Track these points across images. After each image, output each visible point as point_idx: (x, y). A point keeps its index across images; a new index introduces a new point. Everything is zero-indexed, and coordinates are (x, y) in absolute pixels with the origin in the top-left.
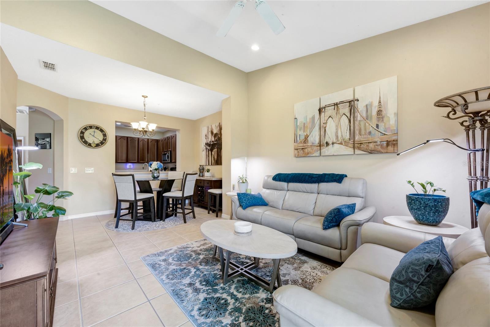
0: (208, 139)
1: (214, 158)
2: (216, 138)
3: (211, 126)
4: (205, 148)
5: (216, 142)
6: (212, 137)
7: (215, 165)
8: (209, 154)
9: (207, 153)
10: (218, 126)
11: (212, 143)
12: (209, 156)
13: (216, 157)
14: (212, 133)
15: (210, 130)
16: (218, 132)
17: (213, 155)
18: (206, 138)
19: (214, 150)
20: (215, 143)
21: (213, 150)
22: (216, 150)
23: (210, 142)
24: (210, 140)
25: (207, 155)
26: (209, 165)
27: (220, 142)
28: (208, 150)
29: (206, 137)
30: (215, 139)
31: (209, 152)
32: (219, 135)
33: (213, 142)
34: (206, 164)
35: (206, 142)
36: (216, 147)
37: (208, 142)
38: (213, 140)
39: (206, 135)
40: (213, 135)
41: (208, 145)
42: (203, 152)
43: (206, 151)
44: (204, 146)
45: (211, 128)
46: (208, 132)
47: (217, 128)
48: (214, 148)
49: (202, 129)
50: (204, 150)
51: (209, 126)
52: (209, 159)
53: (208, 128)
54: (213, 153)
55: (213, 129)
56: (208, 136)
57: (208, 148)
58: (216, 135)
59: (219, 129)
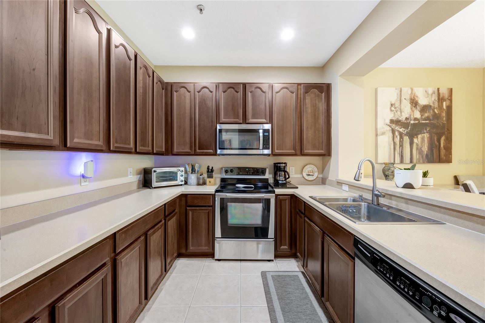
0: (401, 112)
1: (420, 151)
2: (426, 115)
3: (412, 90)
4: (389, 128)
5: (427, 121)
6: (413, 111)
7: (424, 163)
9: (397, 140)
10: (434, 93)
11: (412, 122)
12: (401, 146)
13: (425, 149)
14: (414, 103)
15: (406, 96)
16: (432, 104)
17: (417, 145)
18: (391, 110)
19: (420, 136)
20: (423, 123)
21: (417, 135)
22: (426, 136)
23: (407, 119)
24: (405, 115)
25: (398, 143)
26: (402, 162)
27: (438, 122)
28: (401, 134)
29: (393, 108)
30: (422, 116)
32: (436, 110)
33: (415, 119)
34: (391, 161)
35: (394, 118)
36: (426, 129)
37: (400, 119)
38: (415, 117)
39: (394, 104)
40: (417, 108)
41: (401, 125)
42: (380, 138)
43: (391, 134)
44: (387, 124)
45: (412, 93)
46: (399, 99)
47: (430, 96)
48: (421, 131)
49: (376, 90)
50: (383, 134)
51: (403, 89)
52: (402, 152)
53: (401, 91)
54: (415, 140)
55: (417, 97)
56: (401, 107)
57: (401, 130)
58: (424, 109)
59: (437, 99)
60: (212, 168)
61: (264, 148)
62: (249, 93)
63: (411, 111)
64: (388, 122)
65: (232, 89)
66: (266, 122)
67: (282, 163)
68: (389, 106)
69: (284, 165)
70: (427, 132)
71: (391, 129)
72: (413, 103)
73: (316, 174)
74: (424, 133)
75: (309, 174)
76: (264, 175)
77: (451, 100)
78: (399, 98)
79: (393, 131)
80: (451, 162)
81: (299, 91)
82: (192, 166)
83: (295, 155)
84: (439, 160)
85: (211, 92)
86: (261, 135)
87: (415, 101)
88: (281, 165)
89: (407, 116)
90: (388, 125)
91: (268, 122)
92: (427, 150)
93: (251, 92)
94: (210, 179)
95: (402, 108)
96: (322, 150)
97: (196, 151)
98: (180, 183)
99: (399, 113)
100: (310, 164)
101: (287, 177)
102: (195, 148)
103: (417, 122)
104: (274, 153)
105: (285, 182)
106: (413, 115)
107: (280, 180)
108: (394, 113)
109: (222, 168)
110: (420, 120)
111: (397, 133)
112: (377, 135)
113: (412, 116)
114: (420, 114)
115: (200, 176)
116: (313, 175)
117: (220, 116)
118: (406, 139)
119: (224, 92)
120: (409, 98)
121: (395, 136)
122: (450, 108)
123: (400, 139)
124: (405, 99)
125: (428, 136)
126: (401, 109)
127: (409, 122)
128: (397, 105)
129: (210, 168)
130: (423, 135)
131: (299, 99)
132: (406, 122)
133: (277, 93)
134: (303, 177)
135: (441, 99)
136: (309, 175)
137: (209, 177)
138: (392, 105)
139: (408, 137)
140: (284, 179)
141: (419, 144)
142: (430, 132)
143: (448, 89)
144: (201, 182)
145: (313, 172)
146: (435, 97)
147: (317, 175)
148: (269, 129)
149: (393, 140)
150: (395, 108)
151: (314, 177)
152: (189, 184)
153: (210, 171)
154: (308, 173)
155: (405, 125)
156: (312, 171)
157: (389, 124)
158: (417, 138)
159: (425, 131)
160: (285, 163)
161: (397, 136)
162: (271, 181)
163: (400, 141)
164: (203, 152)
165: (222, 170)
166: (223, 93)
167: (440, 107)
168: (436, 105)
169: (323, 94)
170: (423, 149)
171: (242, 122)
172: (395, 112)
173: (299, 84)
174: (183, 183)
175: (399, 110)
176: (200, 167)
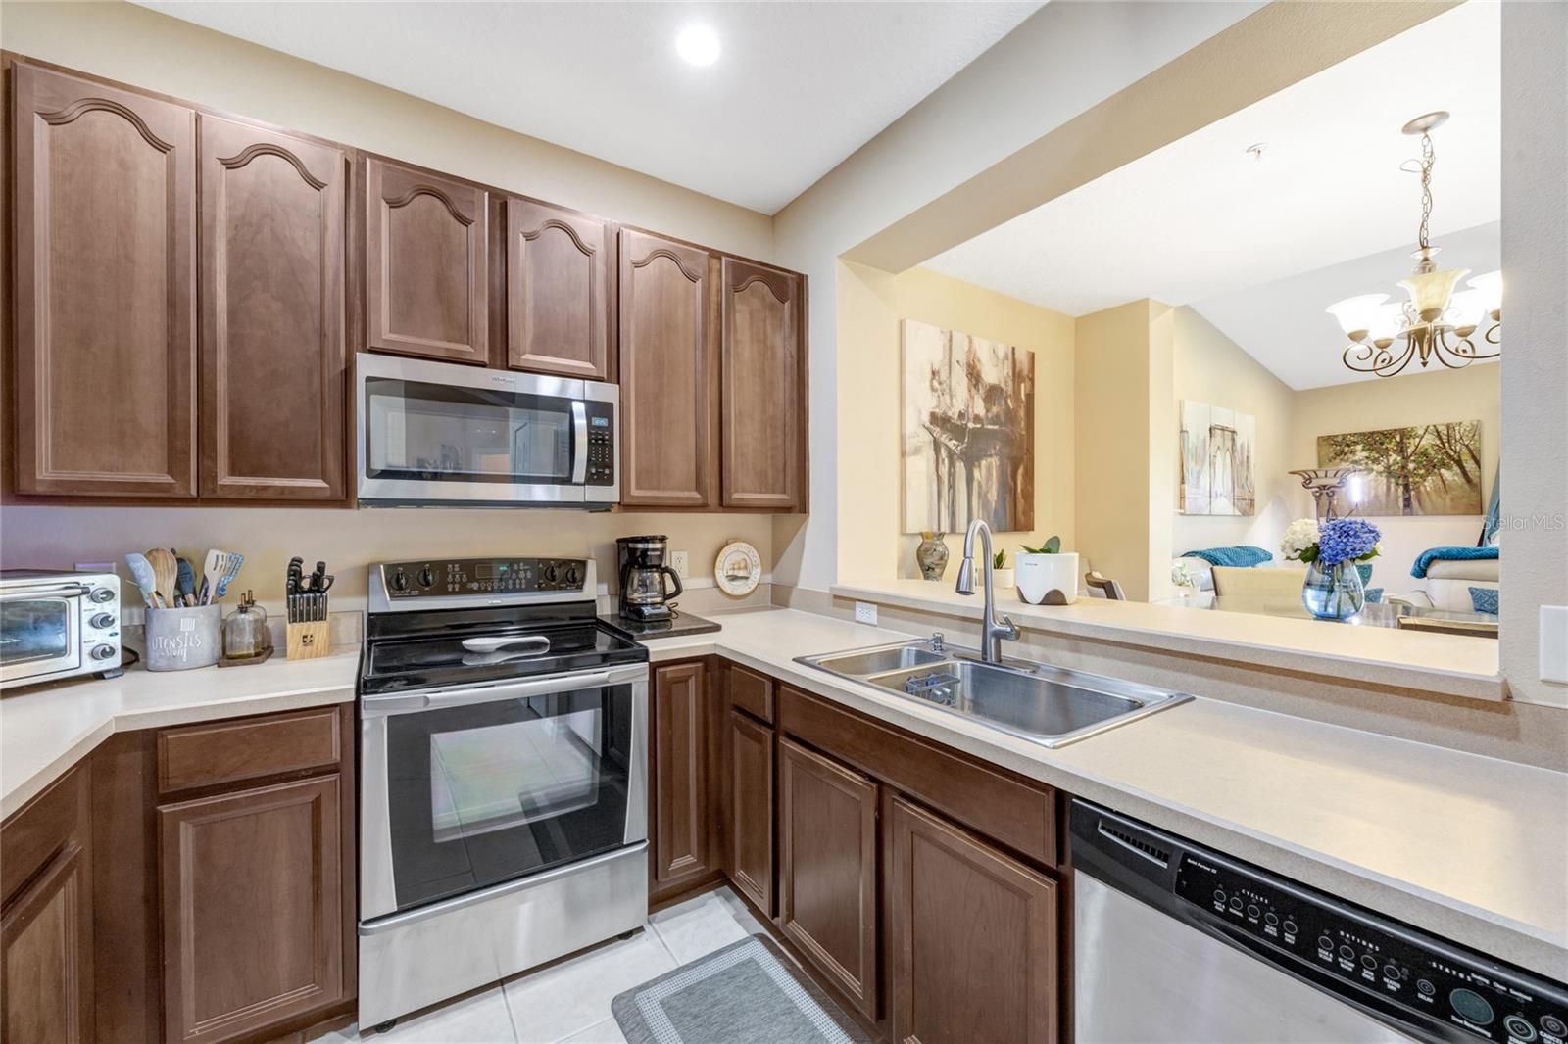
0: (951, 396)
2: (995, 410)
3: (971, 342)
4: (928, 437)
5: (996, 427)
6: (972, 397)
8: (951, 475)
9: (944, 470)
10: (1006, 357)
11: (971, 425)
12: (952, 486)
13: (993, 496)
14: (974, 375)
15: (960, 355)
16: (1003, 385)
17: (979, 484)
18: (933, 389)
19: (983, 463)
20: (990, 430)
21: (979, 459)
22: (995, 462)
23: (961, 415)
24: (959, 405)
25: (945, 477)
26: (953, 530)
27: (1012, 431)
28: (950, 454)
29: (936, 384)
30: (987, 411)
31: (952, 465)
32: (1009, 401)
33: (977, 419)
34: (932, 527)
35: (937, 411)
36: (995, 448)
37: (950, 414)
38: (976, 412)
39: (938, 372)
40: (978, 390)
41: (951, 431)
42: (910, 461)
43: (930, 452)
44: (924, 426)
45: (970, 350)
46: (947, 361)
47: (1000, 365)
48: (986, 452)
49: (901, 325)
50: (917, 451)
51: (953, 333)
52: (953, 502)
53: (951, 336)
54: (976, 473)
55: (979, 361)
56: (950, 382)
57: (952, 444)
58: (992, 394)
59: (1011, 374)
60: (321, 567)
61: (591, 480)
62: (522, 239)
63: (968, 396)
64: (926, 419)
65: (438, 202)
66: (594, 374)
67: (652, 539)
68: (929, 376)
69: (658, 546)
70: (996, 455)
71: (932, 438)
72: (971, 374)
73: (756, 575)
74: (991, 456)
75: (736, 573)
76: (580, 588)
77: (1032, 380)
78: (948, 357)
79: (937, 445)
80: (1033, 530)
81: (715, 276)
82: (180, 561)
83: (702, 508)
84: (1016, 524)
85: (318, 186)
86: (581, 422)
87: (975, 372)
88: (651, 546)
89: (962, 408)
90: (927, 429)
91: (605, 377)
92: (995, 498)
93: (529, 237)
94: (305, 624)
95: (953, 384)
96: (784, 492)
97: (215, 478)
98: (90, 666)
99: (947, 397)
100: (736, 540)
101: (671, 587)
102: (207, 463)
103: (979, 426)
104: (627, 501)
105: (664, 610)
106: (973, 407)
107: (646, 605)
108: (939, 396)
109: (369, 569)
110: (985, 422)
111: (943, 453)
112: (903, 454)
113: (970, 410)
114: (985, 408)
115: (243, 616)
116: (746, 578)
117: (372, 318)
118: (960, 467)
119: (393, 204)
120: (965, 362)
121: (940, 460)
122: (1030, 397)
123: (949, 469)
124: (958, 362)
125: (998, 463)
126: (950, 389)
127: (966, 425)
128: (943, 376)
129: (308, 569)
130: (989, 460)
131: (714, 306)
132: (959, 423)
133: (638, 265)
134: (718, 586)
135: (1017, 376)
136: (734, 578)
137: (296, 616)
138: (933, 373)
139: (962, 464)
140: (658, 600)
141: (983, 483)
142: (1000, 454)
143: (1029, 352)
144: (247, 642)
145: (746, 568)
146: (1008, 370)
147: (758, 577)
148: (611, 405)
149: (937, 471)
150: (940, 383)
151: (751, 584)
152: (162, 663)
153: (306, 584)
154: (730, 573)
155: (958, 432)
156: (742, 565)
157: (928, 424)
158: (980, 466)
159: (993, 452)
160: (663, 539)
161: (943, 460)
162: (606, 609)
163: (950, 474)
164: (265, 488)
165: (373, 578)
166: (384, 206)
167: (1017, 392)
168: (1010, 389)
169: (787, 305)
170: (989, 498)
171: (486, 360)
172: (939, 392)
173: (715, 254)
174: (115, 661)
175: (947, 391)
176: (235, 566)
